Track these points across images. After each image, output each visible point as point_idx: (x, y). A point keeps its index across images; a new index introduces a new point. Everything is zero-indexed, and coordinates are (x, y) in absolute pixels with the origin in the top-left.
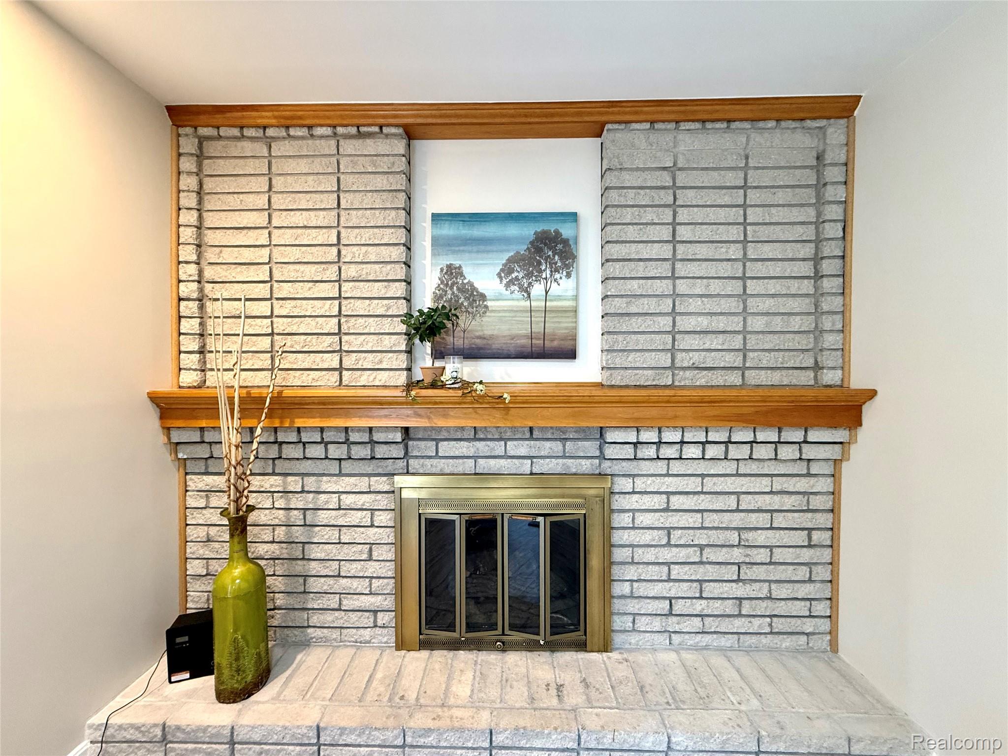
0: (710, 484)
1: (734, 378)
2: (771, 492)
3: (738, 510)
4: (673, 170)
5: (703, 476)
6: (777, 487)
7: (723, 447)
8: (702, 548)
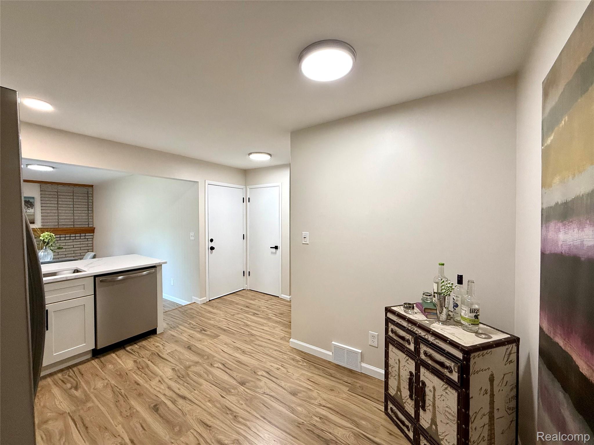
0: (67, 244)
1: (72, 226)
2: (80, 244)
3: (73, 248)
4: (57, 192)
5: (66, 243)
6: (81, 243)
7: (69, 237)
8: (66, 254)
